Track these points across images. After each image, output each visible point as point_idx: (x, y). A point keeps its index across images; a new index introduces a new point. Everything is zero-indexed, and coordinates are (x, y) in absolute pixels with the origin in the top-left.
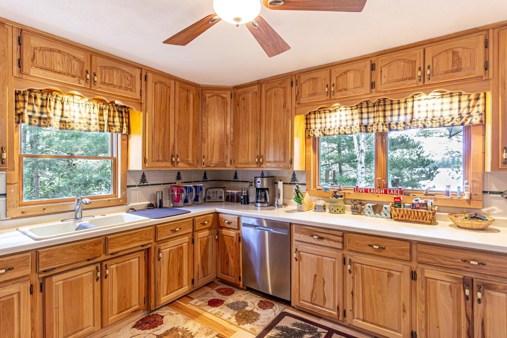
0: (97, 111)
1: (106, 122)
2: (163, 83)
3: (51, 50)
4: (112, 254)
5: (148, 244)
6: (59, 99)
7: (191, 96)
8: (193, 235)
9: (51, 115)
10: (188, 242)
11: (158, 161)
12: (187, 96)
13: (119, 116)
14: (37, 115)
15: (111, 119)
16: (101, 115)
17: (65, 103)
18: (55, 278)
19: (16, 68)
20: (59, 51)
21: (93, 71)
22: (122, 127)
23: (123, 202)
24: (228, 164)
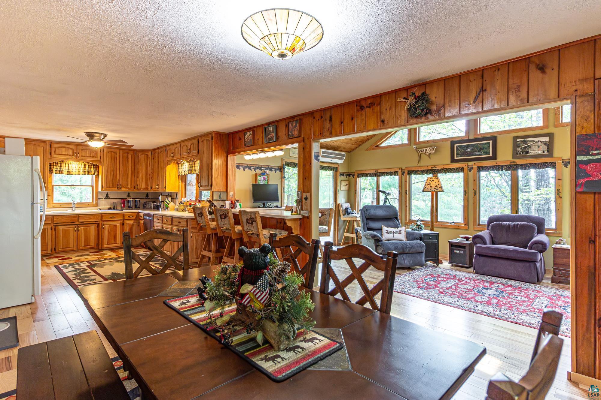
0: (83, 166)
1: (87, 171)
2: (113, 152)
3: (61, 147)
4: (81, 222)
5: (98, 221)
6: (67, 163)
7: (130, 156)
8: (123, 221)
9: (64, 170)
10: (120, 224)
11: (110, 187)
12: (127, 156)
13: (94, 168)
14: (59, 170)
15: (90, 169)
16: (85, 167)
17: (69, 164)
18: (59, 227)
19: (49, 156)
20: (64, 147)
21: (78, 152)
22: (95, 172)
23: (96, 205)
24: (150, 189)
